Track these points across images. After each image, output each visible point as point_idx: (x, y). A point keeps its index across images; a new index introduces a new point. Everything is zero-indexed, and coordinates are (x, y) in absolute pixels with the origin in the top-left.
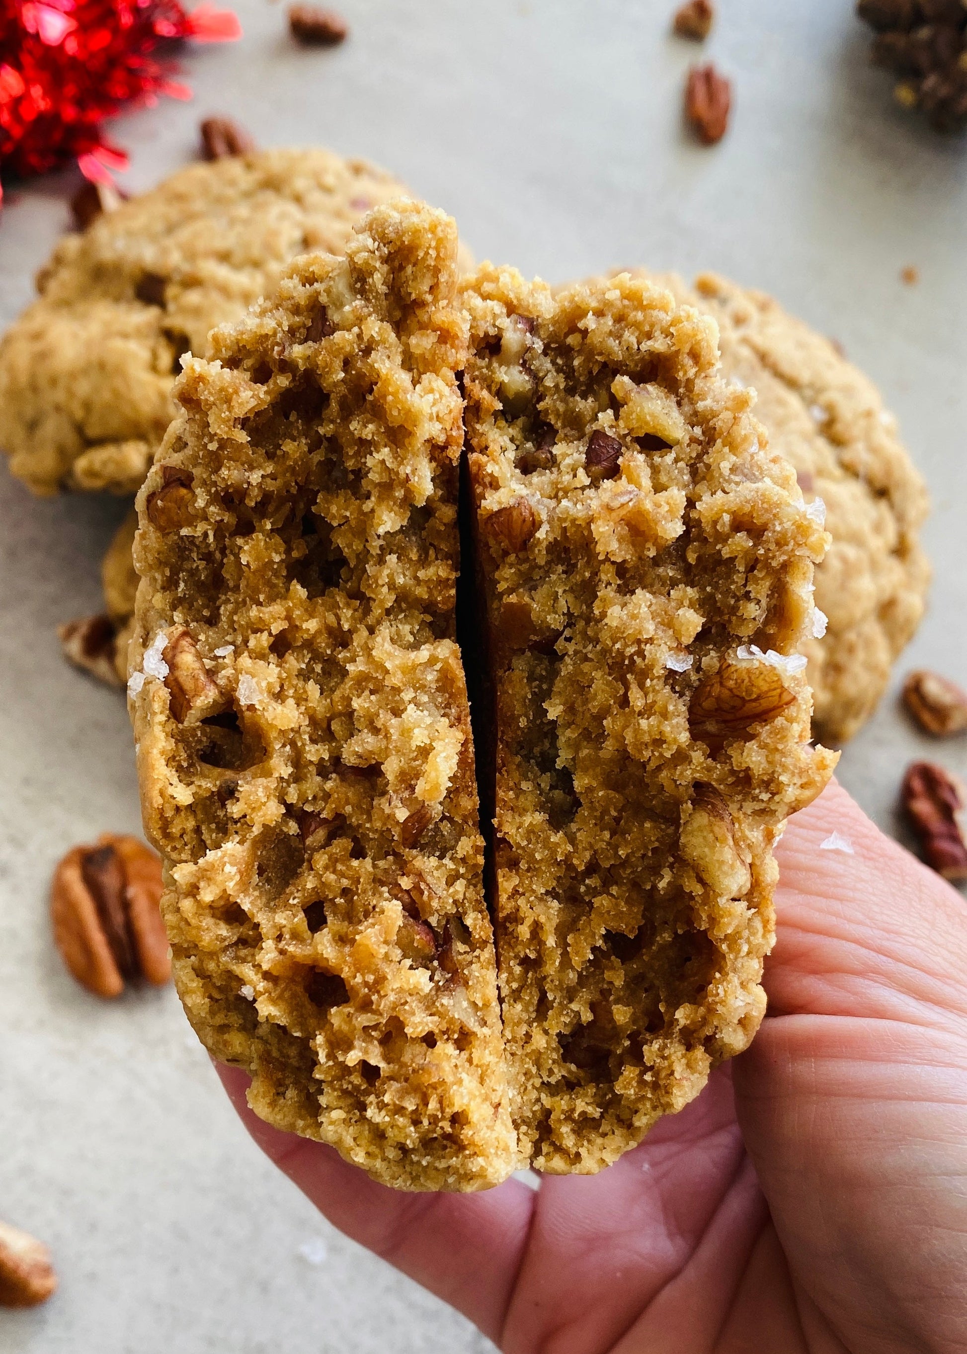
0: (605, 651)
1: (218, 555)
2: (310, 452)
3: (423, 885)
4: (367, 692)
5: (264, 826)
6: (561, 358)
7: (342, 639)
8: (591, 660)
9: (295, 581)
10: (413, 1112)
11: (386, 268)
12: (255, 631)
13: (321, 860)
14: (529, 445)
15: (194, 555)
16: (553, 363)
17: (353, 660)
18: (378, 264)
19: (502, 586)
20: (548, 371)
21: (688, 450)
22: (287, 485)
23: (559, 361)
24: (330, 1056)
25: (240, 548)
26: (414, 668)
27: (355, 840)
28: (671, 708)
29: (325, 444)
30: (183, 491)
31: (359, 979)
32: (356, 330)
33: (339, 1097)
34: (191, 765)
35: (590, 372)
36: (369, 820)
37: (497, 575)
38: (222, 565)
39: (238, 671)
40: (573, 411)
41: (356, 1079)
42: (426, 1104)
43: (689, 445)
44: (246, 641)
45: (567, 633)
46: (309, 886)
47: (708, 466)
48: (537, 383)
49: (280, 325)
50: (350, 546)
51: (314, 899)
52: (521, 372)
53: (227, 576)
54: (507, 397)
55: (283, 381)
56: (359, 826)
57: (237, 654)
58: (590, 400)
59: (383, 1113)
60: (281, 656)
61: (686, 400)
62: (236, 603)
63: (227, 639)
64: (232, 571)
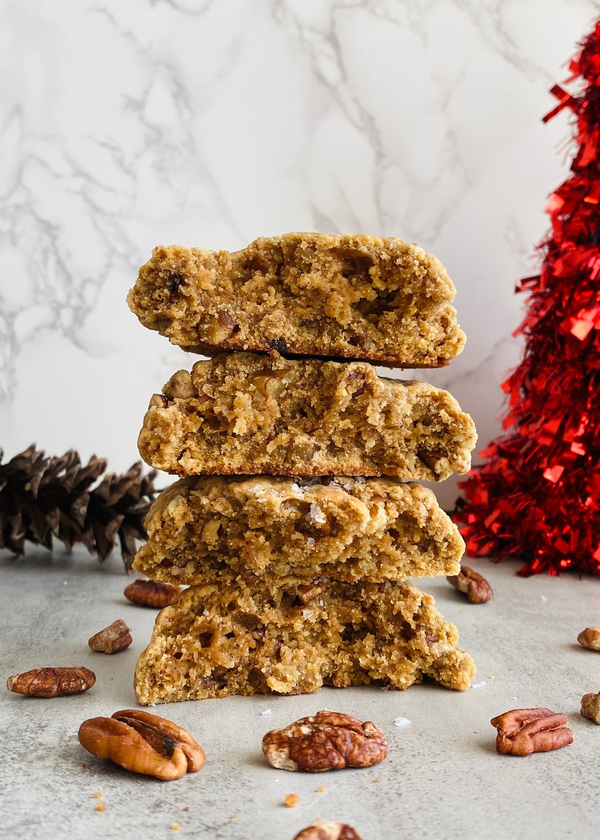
1: (355, 599)
2: (389, 634)
3: (238, 674)
4: (305, 655)
5: (261, 619)
7: (324, 643)
9: (345, 627)
10: (165, 672)
11: (451, 665)
12: (328, 614)
13: (249, 636)
15: (355, 591)
17: (317, 649)
18: (452, 662)
22: (378, 625)
24: (185, 642)
25: (357, 608)
26: (314, 674)
27: (255, 649)
29: (392, 639)
30: (377, 590)
31: (210, 653)
32: (429, 654)
33: (170, 644)
34: (283, 590)
36: (263, 656)
38: (352, 600)
39: (314, 609)
41: (176, 650)
42: (167, 676)
44: (324, 610)
46: (241, 633)
49: (432, 626)
50: (356, 647)
51: (236, 634)
53: (348, 602)
55: (413, 627)
56: (260, 652)
57: (320, 607)
59: (165, 660)
60: (319, 622)
62: (338, 605)
63: (326, 603)
64: (350, 605)
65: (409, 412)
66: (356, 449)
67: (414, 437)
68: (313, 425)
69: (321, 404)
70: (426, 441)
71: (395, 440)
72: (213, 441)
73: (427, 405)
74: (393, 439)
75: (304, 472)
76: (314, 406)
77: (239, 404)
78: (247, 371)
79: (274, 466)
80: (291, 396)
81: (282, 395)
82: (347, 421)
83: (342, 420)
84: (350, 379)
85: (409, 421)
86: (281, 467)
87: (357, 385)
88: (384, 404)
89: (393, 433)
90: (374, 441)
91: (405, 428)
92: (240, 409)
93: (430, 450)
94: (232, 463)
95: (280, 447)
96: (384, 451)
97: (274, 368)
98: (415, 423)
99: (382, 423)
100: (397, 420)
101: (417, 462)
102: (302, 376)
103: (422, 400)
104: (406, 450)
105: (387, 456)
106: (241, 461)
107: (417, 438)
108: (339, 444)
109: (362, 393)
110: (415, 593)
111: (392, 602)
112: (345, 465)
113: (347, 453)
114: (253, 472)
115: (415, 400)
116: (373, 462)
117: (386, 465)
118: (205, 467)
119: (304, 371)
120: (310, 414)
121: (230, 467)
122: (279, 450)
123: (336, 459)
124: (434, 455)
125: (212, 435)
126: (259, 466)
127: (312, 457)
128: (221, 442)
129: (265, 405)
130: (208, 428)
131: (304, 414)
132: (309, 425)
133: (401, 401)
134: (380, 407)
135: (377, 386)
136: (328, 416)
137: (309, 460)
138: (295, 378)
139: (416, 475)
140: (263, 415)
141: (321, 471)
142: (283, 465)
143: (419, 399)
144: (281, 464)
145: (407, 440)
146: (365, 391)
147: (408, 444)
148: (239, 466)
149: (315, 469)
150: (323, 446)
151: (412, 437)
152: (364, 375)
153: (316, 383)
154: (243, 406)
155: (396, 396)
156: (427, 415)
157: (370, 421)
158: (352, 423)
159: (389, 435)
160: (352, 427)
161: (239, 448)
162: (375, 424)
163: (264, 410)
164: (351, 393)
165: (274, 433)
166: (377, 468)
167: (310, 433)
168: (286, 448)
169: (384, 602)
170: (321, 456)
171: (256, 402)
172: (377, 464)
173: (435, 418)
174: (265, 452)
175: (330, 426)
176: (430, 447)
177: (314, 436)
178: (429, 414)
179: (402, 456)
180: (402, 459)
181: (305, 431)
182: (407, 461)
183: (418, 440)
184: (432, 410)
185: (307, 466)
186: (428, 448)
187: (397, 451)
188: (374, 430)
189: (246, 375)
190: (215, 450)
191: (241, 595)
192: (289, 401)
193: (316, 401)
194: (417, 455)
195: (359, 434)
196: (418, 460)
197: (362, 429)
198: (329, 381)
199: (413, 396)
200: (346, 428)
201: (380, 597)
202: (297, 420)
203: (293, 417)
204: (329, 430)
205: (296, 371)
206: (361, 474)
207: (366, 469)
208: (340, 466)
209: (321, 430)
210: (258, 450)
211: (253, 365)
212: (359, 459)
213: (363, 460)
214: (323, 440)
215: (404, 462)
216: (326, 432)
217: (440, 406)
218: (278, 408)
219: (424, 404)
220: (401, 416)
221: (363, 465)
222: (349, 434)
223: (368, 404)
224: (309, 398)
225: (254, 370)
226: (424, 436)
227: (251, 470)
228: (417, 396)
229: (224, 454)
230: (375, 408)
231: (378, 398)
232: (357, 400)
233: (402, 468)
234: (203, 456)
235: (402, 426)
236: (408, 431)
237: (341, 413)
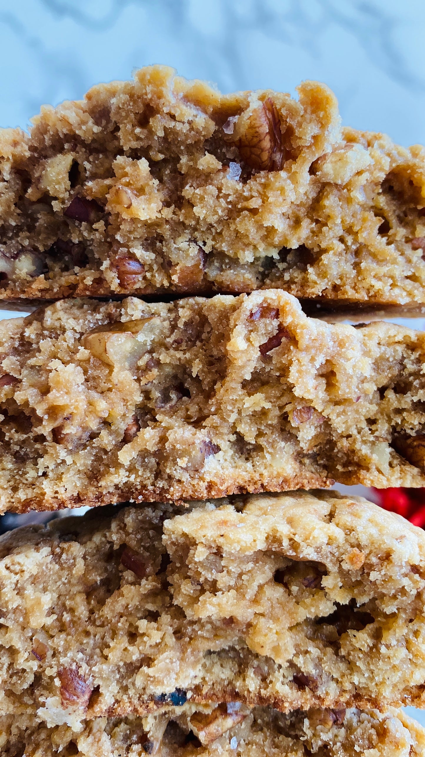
0: (219, 221)
6: (8, 233)
8: (222, 230)
14: (66, 258)
16: (11, 239)
19: (166, 284)
20: (17, 242)
21: (80, 153)
23: (10, 234)
25: (296, 752)
28: (263, 181)
35: (19, 214)
37: (158, 286)
38: (287, 737)
40: (46, 228)
43: (77, 152)
45: (201, 244)
47: (94, 140)
48: (26, 250)
52: (19, 260)
53: (281, 738)
54: (35, 271)
58: (39, 216)
61: (43, 153)
62: (264, 745)
63: (242, 742)
64: (284, 744)
65: (368, 371)
66: (283, 444)
67: (382, 414)
68: (200, 409)
69: (209, 372)
70: (403, 420)
71: (350, 423)
72: (26, 454)
73: (399, 357)
74: (346, 422)
75: (190, 493)
76: (197, 375)
77: (58, 383)
78: (78, 329)
79: (139, 487)
80: (158, 363)
81: (141, 363)
82: (259, 396)
83: (249, 395)
84: (253, 321)
85: (372, 388)
86: (150, 488)
87: (266, 330)
88: (321, 360)
89: (344, 411)
90: (313, 428)
91: (365, 400)
92: (58, 391)
93: (413, 434)
94: (61, 490)
95: (144, 454)
96: (332, 444)
97: (123, 319)
98: (382, 391)
99: (322, 394)
100: (349, 387)
101: (393, 457)
102: (174, 327)
103: (388, 350)
104: (372, 438)
105: (339, 451)
106: (78, 484)
107: (389, 416)
108: (250, 438)
109: (279, 344)
110: (398, 735)
111: (357, 748)
112: (266, 473)
113: (268, 452)
114: (102, 501)
115: (377, 352)
116: (318, 465)
117: (339, 467)
118: (13, 500)
119: (177, 318)
120: (194, 391)
121: (57, 498)
122: (144, 458)
123: (249, 465)
124: (421, 442)
125: (23, 443)
126: (111, 490)
127: (202, 465)
128: (38, 453)
129: (110, 381)
130: (13, 431)
131: (184, 392)
132: (193, 410)
133: (350, 353)
134: (313, 366)
135: (303, 327)
136: (222, 391)
137: (197, 471)
138: (162, 332)
139: (393, 478)
140: (106, 398)
141: (221, 488)
142: (153, 484)
143: (383, 348)
144: (148, 482)
145: (371, 422)
146: (283, 340)
147: (374, 427)
148: (75, 494)
149: (210, 486)
150: (224, 444)
151: (379, 416)
152: (278, 310)
153: (198, 337)
154: (65, 387)
155: (341, 344)
156: (401, 375)
157: (298, 392)
158: (267, 399)
159: (338, 415)
160: (268, 406)
161: (69, 460)
162: (307, 396)
163: (110, 390)
164: (257, 345)
165: (134, 429)
166: (325, 474)
167: (197, 424)
168: (155, 454)
169: (343, 745)
170: (222, 461)
171: (94, 378)
172: (325, 467)
173: (415, 379)
174: (118, 465)
175: (229, 408)
176: (412, 429)
177: (205, 427)
178: (405, 373)
179: (365, 450)
180: (366, 455)
181: (187, 419)
182: (374, 456)
183: (389, 420)
184: (408, 366)
185: (195, 482)
186: (409, 431)
187: (354, 441)
188: (309, 409)
189: (78, 336)
190: (28, 469)
191: (88, 730)
192: (155, 371)
193: (201, 366)
194: (390, 445)
195: (284, 418)
196: (394, 454)
197: (288, 408)
198: (218, 330)
199: (372, 344)
200: (258, 409)
201: (336, 736)
202: (173, 403)
203: (166, 399)
204: (229, 416)
205: (164, 320)
206: (298, 487)
207: (306, 478)
208: (257, 477)
209: (215, 417)
210: (105, 462)
211: (89, 317)
212: (292, 461)
213: (301, 462)
214: (222, 434)
215: (370, 459)
216: (223, 419)
217: (421, 358)
218: (136, 385)
219: (394, 357)
220: (355, 381)
221: (301, 471)
222: (266, 419)
223: (291, 363)
224: (189, 362)
225: (92, 325)
226: (399, 411)
227: (97, 498)
228: (379, 344)
229: (45, 474)
230: (304, 368)
231: (307, 349)
232: (270, 358)
233: (368, 469)
234: (9, 481)
235: (358, 398)
236: (371, 406)
237: (245, 384)
